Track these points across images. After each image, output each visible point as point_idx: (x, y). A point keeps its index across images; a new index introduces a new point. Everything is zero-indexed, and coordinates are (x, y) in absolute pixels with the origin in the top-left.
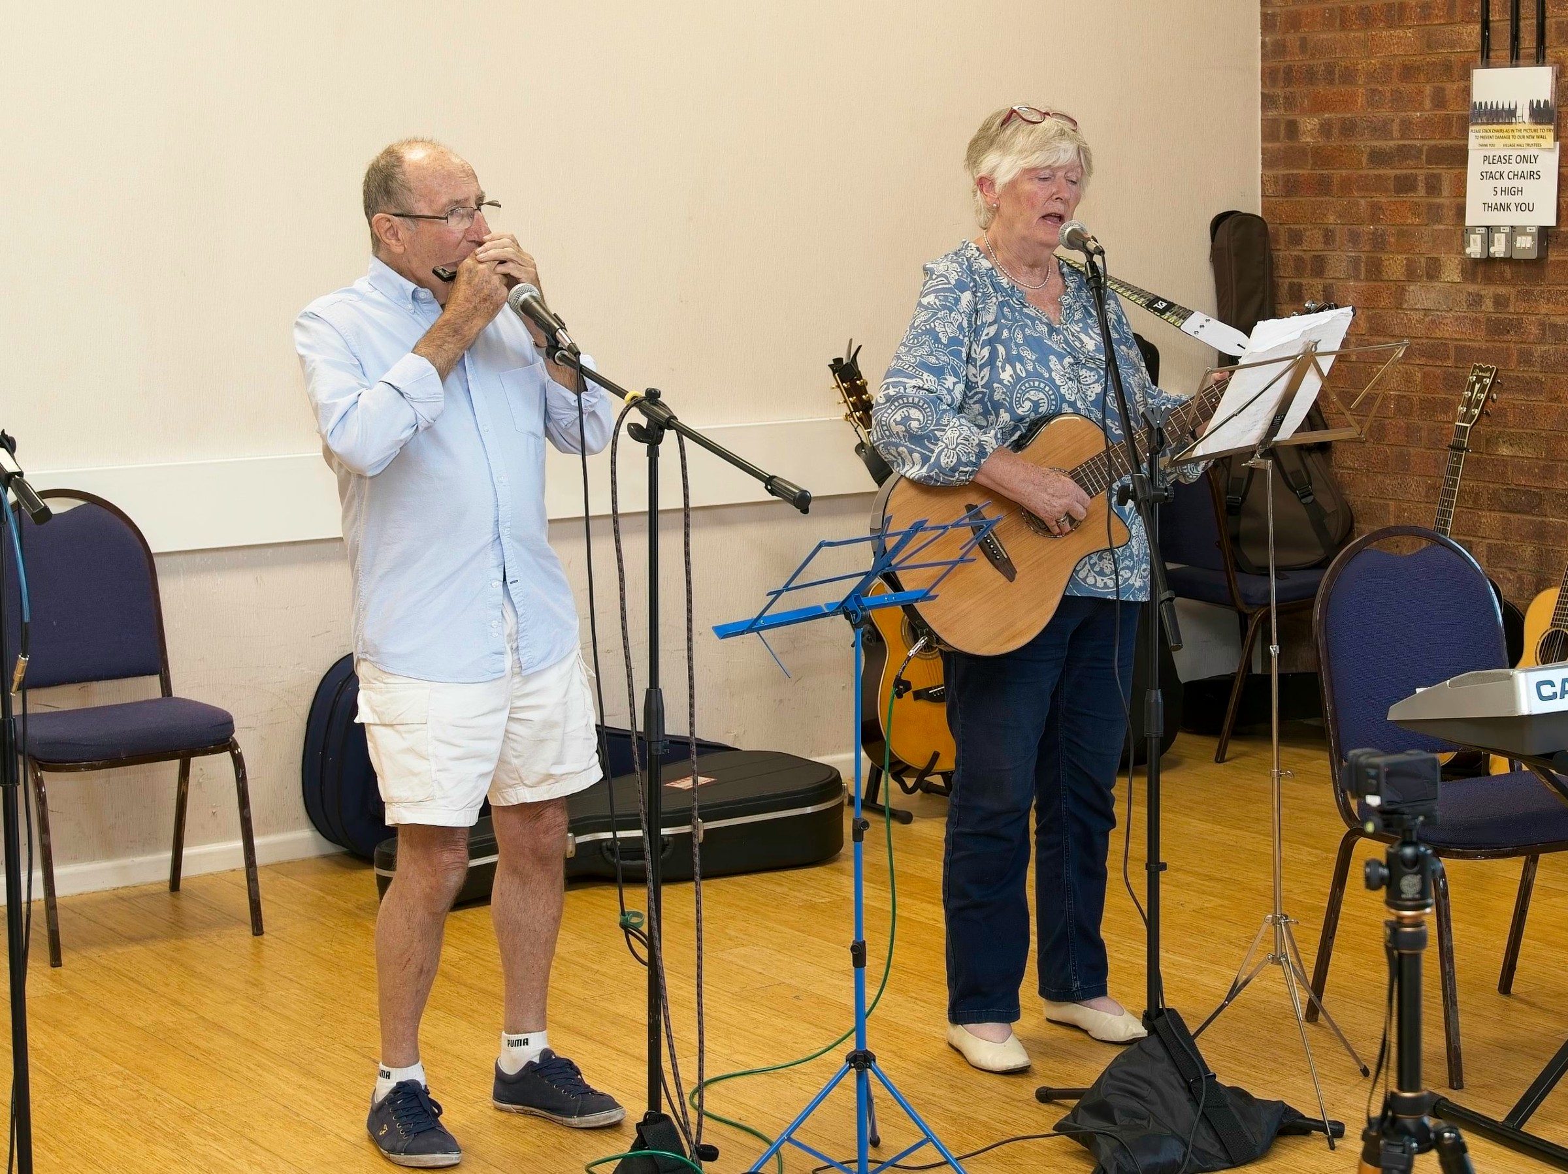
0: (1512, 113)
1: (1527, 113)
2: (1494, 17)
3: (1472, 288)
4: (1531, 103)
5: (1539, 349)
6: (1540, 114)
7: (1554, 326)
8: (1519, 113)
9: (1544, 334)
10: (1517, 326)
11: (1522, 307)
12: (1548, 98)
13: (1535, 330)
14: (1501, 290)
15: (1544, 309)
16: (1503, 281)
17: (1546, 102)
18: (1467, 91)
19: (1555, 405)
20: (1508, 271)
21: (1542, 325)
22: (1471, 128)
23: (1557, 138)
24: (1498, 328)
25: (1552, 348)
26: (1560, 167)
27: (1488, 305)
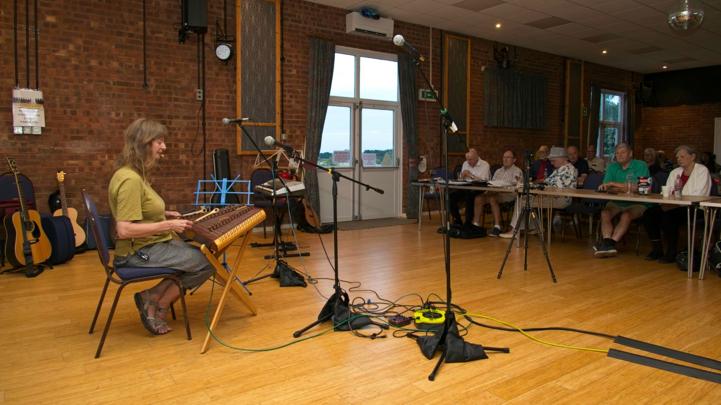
0: (29, 101)
1: (34, 102)
2: (19, 78)
3: (12, 141)
4: (36, 99)
5: (38, 155)
6: (39, 102)
7: (44, 150)
8: (32, 101)
9: (40, 151)
10: (30, 150)
11: (31, 145)
12: (41, 98)
13: (37, 151)
14: (24, 142)
15: (40, 146)
16: (25, 140)
17: (41, 99)
18: (11, 95)
19: (45, 167)
20: (26, 137)
21: (39, 150)
22: (13, 103)
23: (44, 108)
24: (22, 151)
25: (43, 155)
26: (45, 114)
27: (19, 145)
